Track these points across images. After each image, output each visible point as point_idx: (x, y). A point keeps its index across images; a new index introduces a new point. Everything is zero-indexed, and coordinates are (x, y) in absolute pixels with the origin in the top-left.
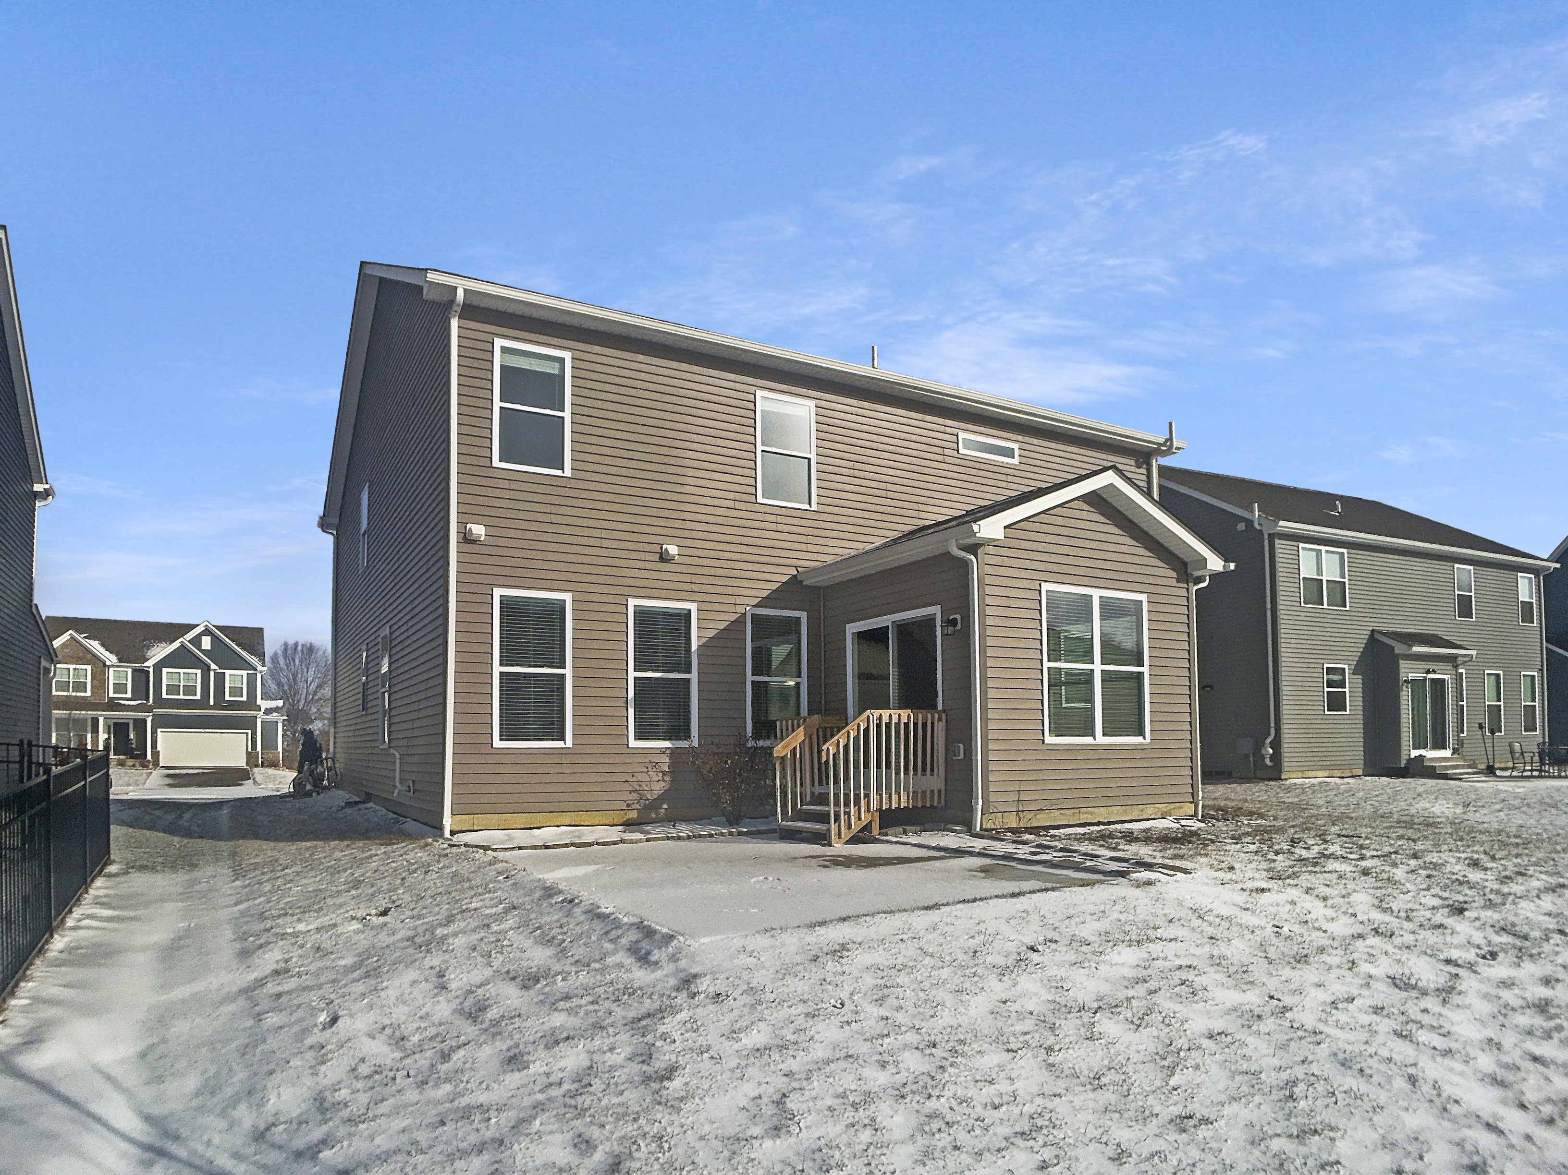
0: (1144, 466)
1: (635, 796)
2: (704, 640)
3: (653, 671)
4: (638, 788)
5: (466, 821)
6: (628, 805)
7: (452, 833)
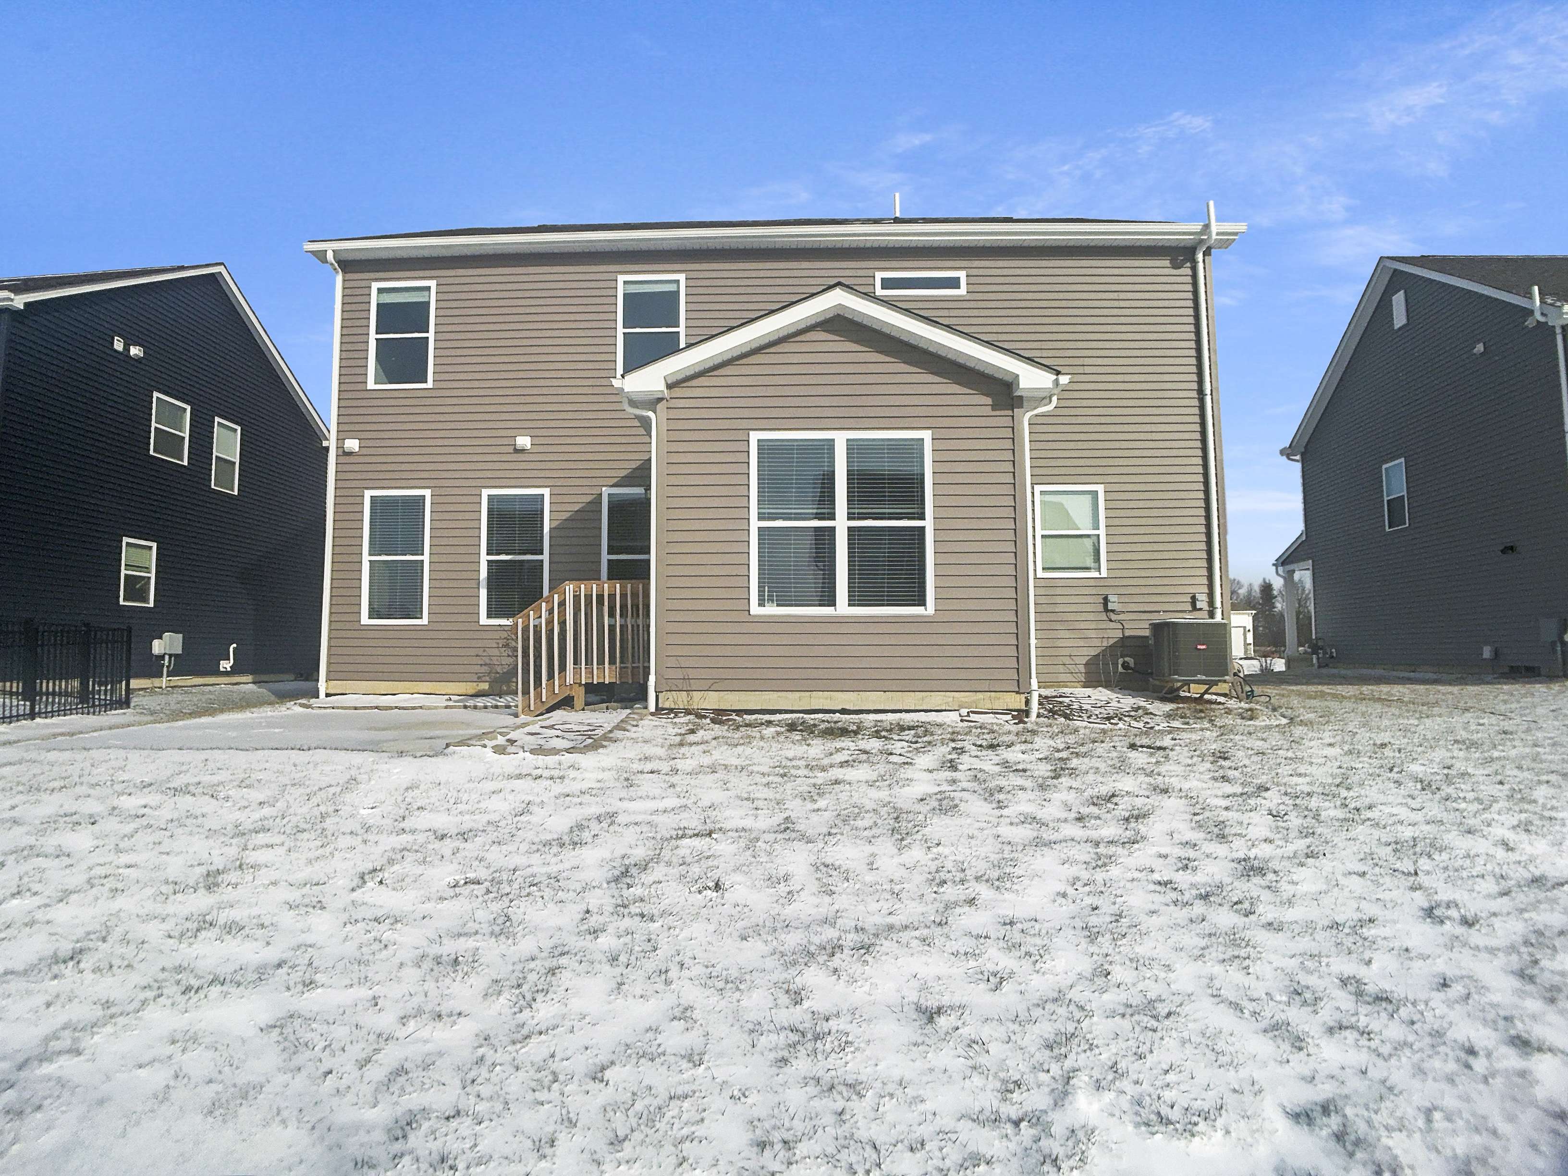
0: (1188, 265)
1: (484, 669)
2: (557, 523)
3: (507, 554)
4: (488, 662)
5: (337, 686)
6: (479, 678)
7: (328, 695)
